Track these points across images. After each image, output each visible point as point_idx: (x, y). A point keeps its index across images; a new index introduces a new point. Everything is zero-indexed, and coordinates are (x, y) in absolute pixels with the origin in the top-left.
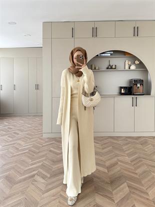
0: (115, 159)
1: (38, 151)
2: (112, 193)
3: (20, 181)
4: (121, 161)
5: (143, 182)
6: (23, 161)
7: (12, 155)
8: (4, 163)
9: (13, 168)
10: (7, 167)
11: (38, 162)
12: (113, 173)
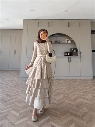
0: (59, 88)
1: (19, 85)
2: (55, 98)
3: (14, 96)
4: (61, 88)
5: (70, 95)
6: (13, 89)
7: (5, 87)
8: (3, 90)
9: (8, 92)
10: (5, 91)
11: (20, 89)
12: (56, 92)
